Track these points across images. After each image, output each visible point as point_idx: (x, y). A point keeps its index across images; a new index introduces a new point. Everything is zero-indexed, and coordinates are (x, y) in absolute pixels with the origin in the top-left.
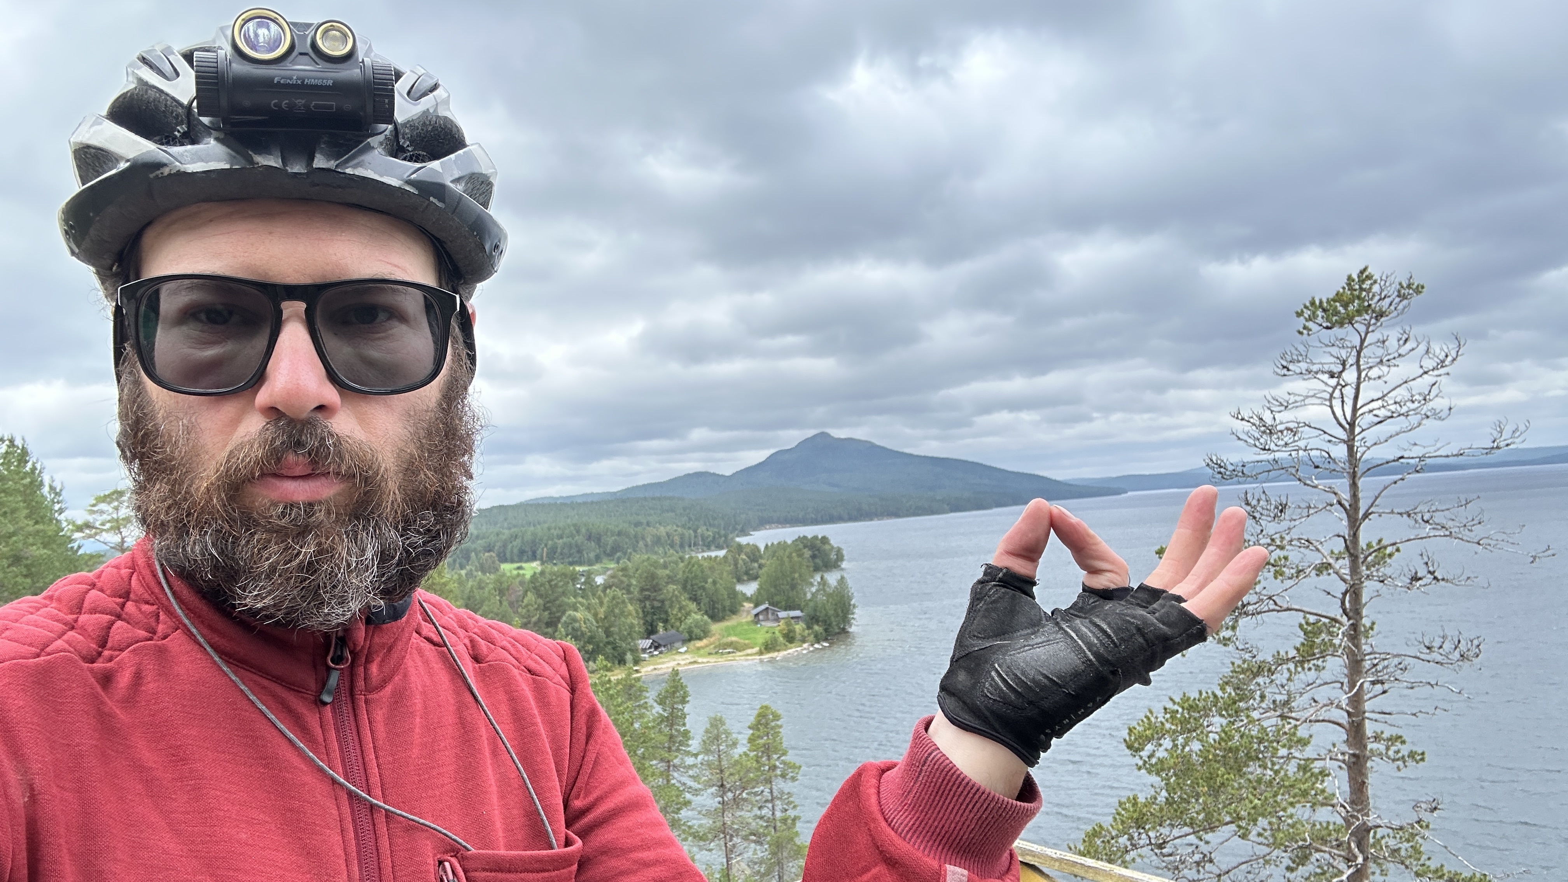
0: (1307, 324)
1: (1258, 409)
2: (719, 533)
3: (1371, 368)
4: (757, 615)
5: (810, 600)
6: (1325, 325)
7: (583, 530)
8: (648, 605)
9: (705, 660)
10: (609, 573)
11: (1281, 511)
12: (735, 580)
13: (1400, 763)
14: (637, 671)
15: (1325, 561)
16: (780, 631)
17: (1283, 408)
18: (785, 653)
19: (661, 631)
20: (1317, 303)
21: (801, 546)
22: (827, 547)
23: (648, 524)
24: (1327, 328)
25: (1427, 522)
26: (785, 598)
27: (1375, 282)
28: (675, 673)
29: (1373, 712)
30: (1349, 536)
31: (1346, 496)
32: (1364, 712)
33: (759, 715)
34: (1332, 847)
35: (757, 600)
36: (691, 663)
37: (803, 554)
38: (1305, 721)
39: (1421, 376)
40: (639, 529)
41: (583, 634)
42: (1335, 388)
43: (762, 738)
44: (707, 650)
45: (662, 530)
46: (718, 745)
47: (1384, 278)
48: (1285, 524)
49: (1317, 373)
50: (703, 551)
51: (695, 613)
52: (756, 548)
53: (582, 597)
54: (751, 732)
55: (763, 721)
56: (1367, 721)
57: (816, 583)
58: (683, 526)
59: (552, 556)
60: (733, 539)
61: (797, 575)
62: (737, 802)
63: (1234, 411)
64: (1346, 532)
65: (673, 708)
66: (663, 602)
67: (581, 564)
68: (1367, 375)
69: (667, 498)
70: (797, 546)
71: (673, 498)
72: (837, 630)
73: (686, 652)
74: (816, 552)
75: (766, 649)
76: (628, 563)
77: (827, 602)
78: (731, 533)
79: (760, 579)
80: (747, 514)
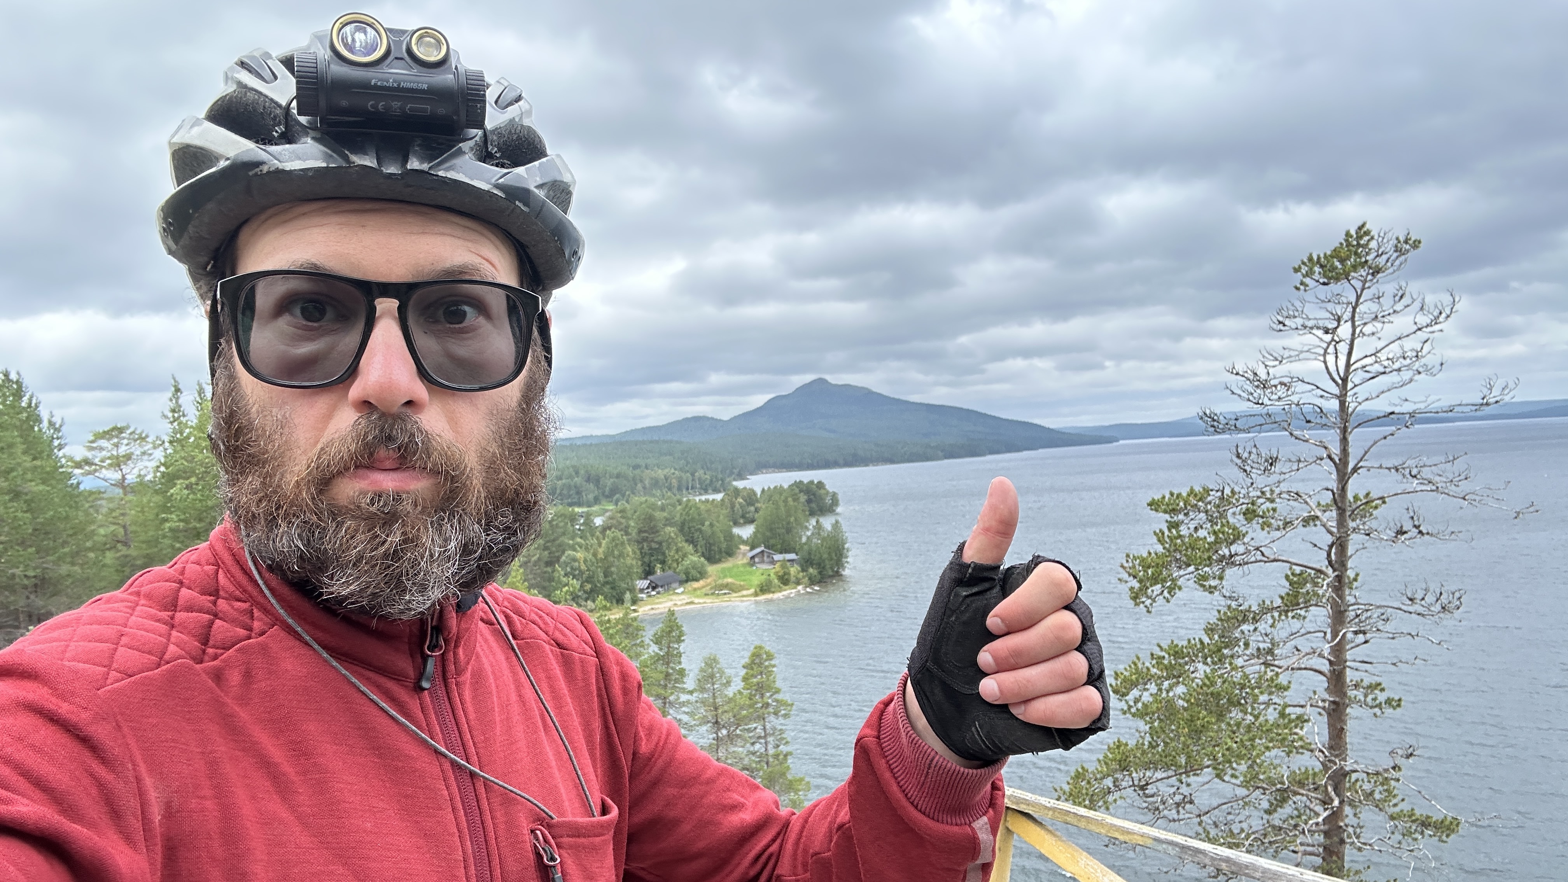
0: (1304, 280)
1: (1252, 364)
2: (716, 477)
3: (1365, 324)
4: (753, 558)
5: (805, 544)
6: (1321, 281)
7: (582, 472)
8: (645, 546)
9: (701, 601)
10: (608, 514)
11: (1271, 465)
12: (731, 523)
13: (1377, 710)
14: (635, 611)
15: (1313, 513)
16: (776, 573)
17: (1277, 363)
18: (781, 594)
19: (659, 572)
20: (1315, 258)
21: (797, 491)
22: (822, 491)
23: (647, 467)
24: (1324, 284)
25: (1415, 477)
26: (781, 541)
27: (1372, 238)
28: (671, 613)
29: (1354, 661)
30: (1338, 489)
31: (1335, 450)
32: (1346, 661)
33: (754, 655)
34: (1309, 790)
35: (753, 543)
36: (687, 603)
37: (798, 499)
38: (1288, 669)
39: (1415, 333)
40: (638, 472)
41: (582, 573)
42: (1329, 344)
43: (756, 677)
44: (704, 590)
45: (660, 473)
46: (713, 684)
47: (1382, 234)
48: (1274, 478)
49: (1312, 328)
50: (701, 494)
51: (692, 555)
52: (753, 492)
53: (581, 538)
54: (745, 671)
55: (757, 661)
56: (1348, 670)
57: (811, 527)
58: (681, 470)
60: (730, 483)
61: (792, 519)
62: (731, 738)
63: (1229, 366)
64: (1334, 485)
65: (669, 647)
66: (660, 543)
67: (580, 505)
68: (1361, 331)
69: (665, 442)
70: (793, 490)
71: (671, 441)
72: (831, 573)
73: (683, 593)
74: (812, 497)
75: (761, 590)
76: (626, 505)
77: (822, 545)
78: (729, 477)
79: (756, 522)
80: (744, 459)
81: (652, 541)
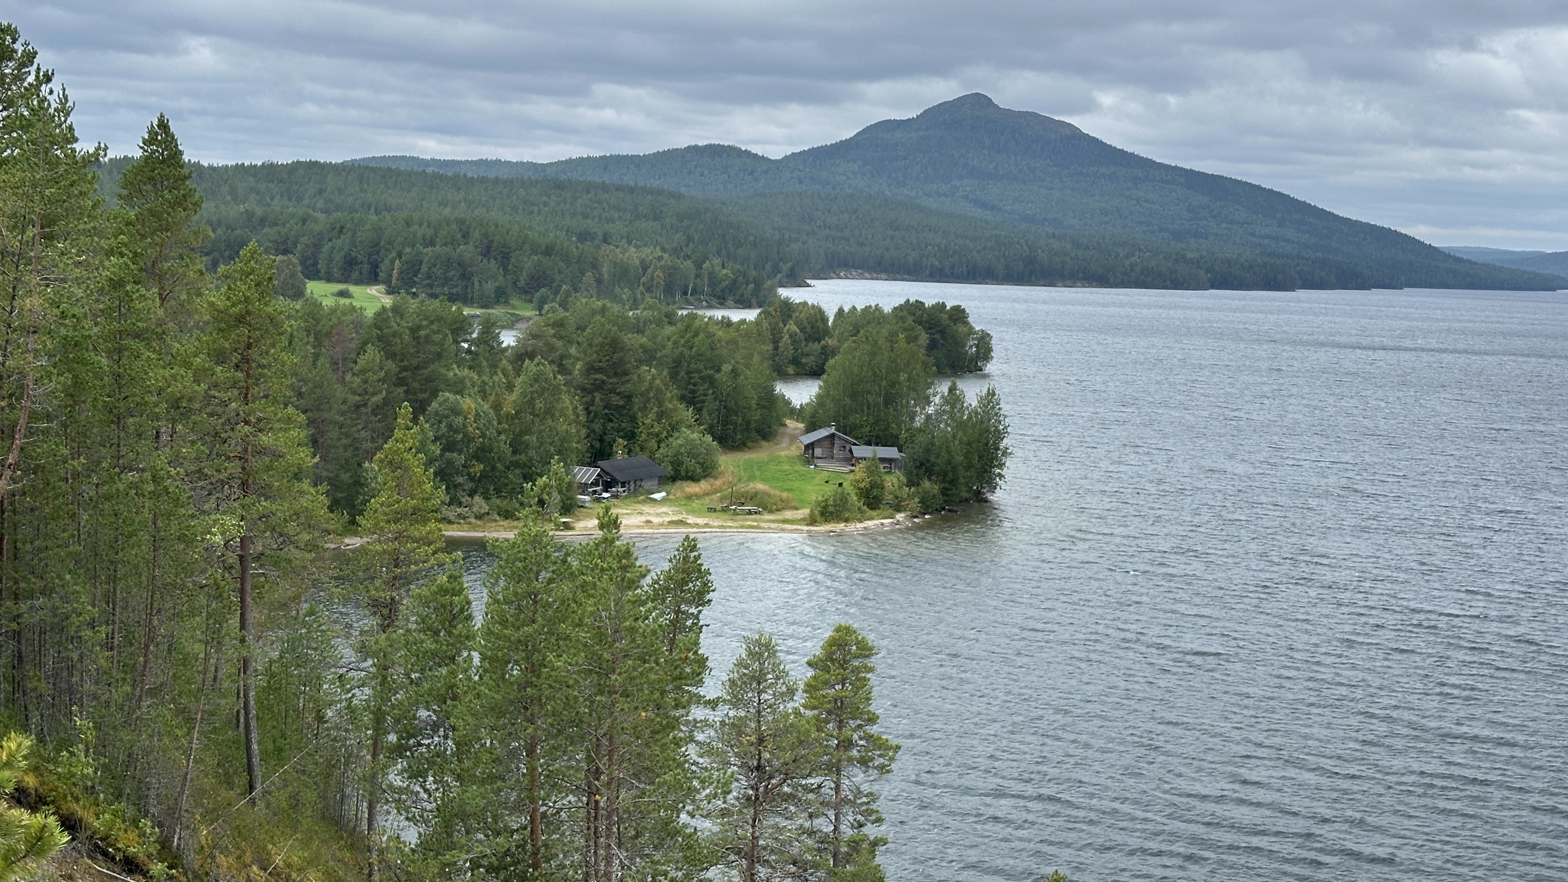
2: (745, 275)
4: (810, 447)
5: (921, 430)
7: (476, 235)
8: (597, 399)
9: (700, 521)
10: (524, 326)
12: (773, 374)
14: (567, 526)
16: (856, 484)
18: (859, 526)
19: (620, 454)
21: (910, 320)
22: (961, 328)
23: (606, 239)
26: (871, 420)
33: (832, 643)
35: (813, 416)
36: (671, 523)
37: (916, 338)
40: (587, 246)
41: (468, 438)
43: (832, 687)
44: (707, 500)
45: (633, 255)
46: (760, 693)
50: (710, 307)
51: (689, 427)
52: (819, 314)
53: (472, 368)
54: (810, 673)
55: (839, 655)
57: (937, 400)
58: (676, 252)
60: (772, 290)
61: (903, 377)
65: (678, 612)
66: (629, 397)
67: (467, 301)
69: (646, 191)
70: (902, 319)
71: (659, 192)
72: (964, 495)
73: (663, 501)
74: (938, 336)
75: (822, 514)
76: (563, 312)
77: (954, 437)
78: (769, 278)
79: (825, 376)
80: (804, 243)
81: (613, 391)
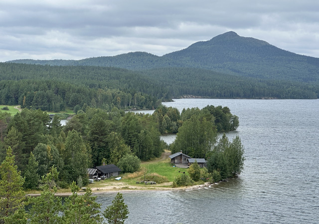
2: (150, 98)
4: (173, 159)
5: (213, 152)
7: (53, 86)
8: (96, 144)
9: (133, 187)
10: (70, 118)
12: (159, 133)
16: (190, 172)
18: (191, 187)
19: (104, 164)
22: (228, 115)
23: (100, 87)
26: (195, 149)
35: (174, 148)
36: (123, 188)
37: (210, 119)
40: (93, 89)
41: (48, 160)
44: (136, 180)
45: (109, 92)
50: (137, 110)
51: (129, 153)
52: (176, 111)
53: (50, 134)
57: (218, 140)
58: (124, 90)
59: (29, 103)
60: (159, 103)
61: (205, 133)
65: (116, 221)
66: (107, 143)
67: (50, 110)
69: (114, 69)
70: (206, 112)
71: (119, 69)
72: (229, 175)
73: (120, 180)
74: (219, 118)
75: (178, 183)
76: (84, 113)
77: (225, 154)
78: (159, 99)
79: (178, 134)
80: (171, 86)
81: (101, 141)
